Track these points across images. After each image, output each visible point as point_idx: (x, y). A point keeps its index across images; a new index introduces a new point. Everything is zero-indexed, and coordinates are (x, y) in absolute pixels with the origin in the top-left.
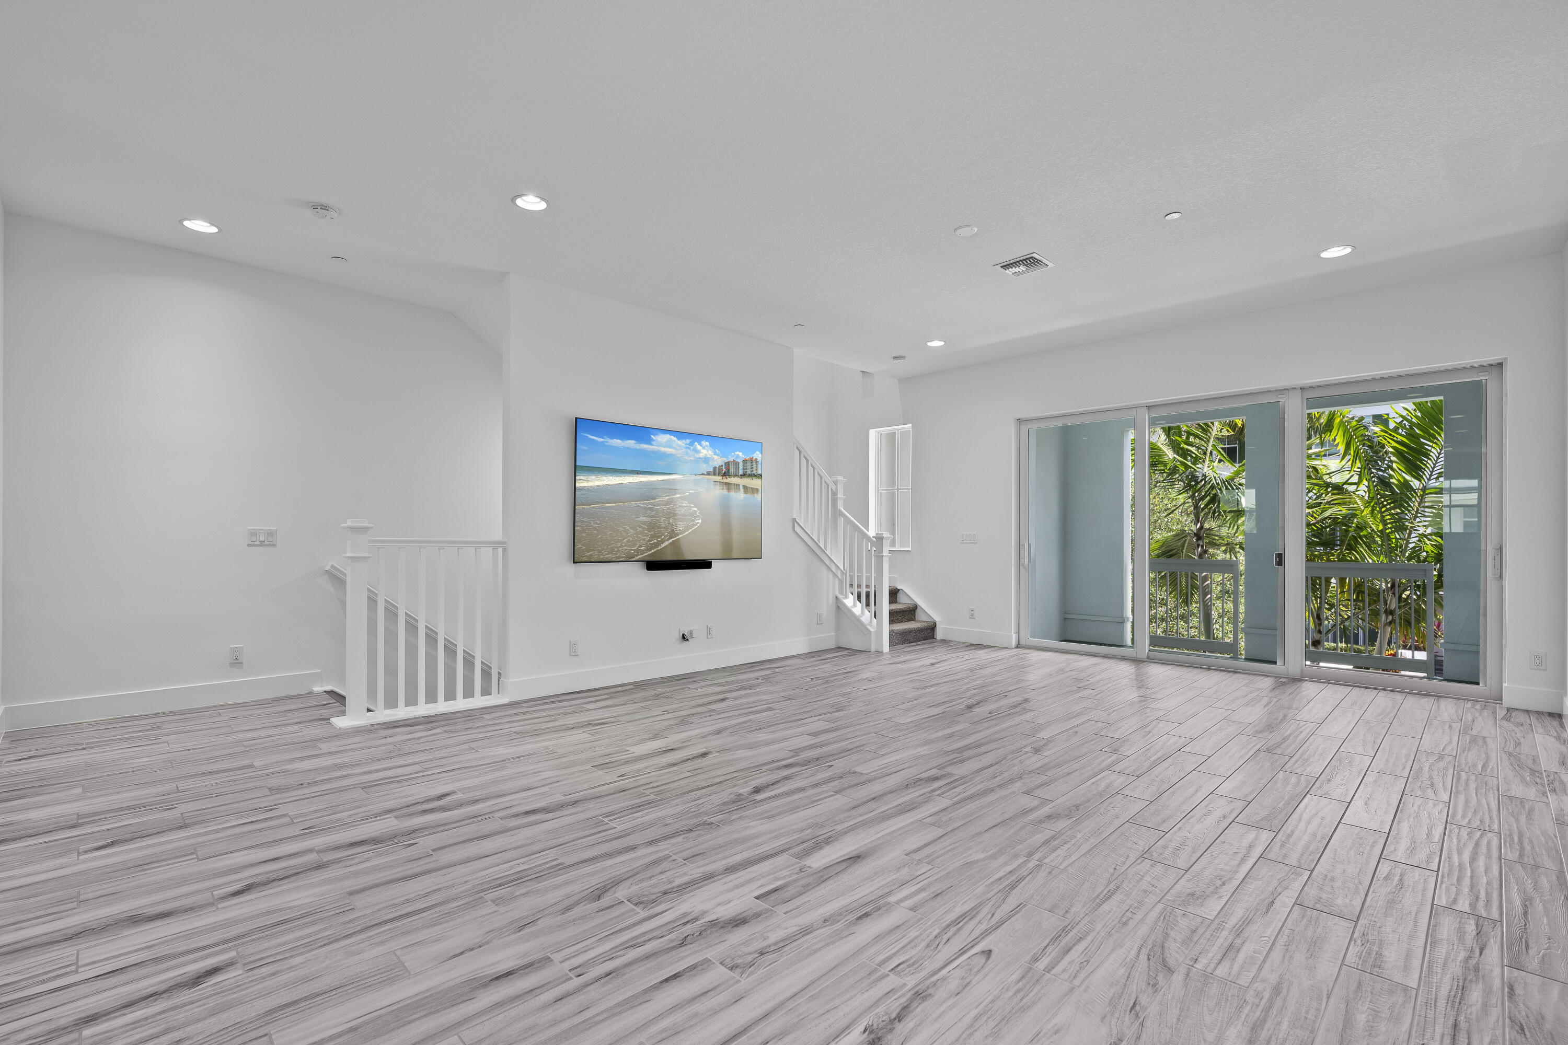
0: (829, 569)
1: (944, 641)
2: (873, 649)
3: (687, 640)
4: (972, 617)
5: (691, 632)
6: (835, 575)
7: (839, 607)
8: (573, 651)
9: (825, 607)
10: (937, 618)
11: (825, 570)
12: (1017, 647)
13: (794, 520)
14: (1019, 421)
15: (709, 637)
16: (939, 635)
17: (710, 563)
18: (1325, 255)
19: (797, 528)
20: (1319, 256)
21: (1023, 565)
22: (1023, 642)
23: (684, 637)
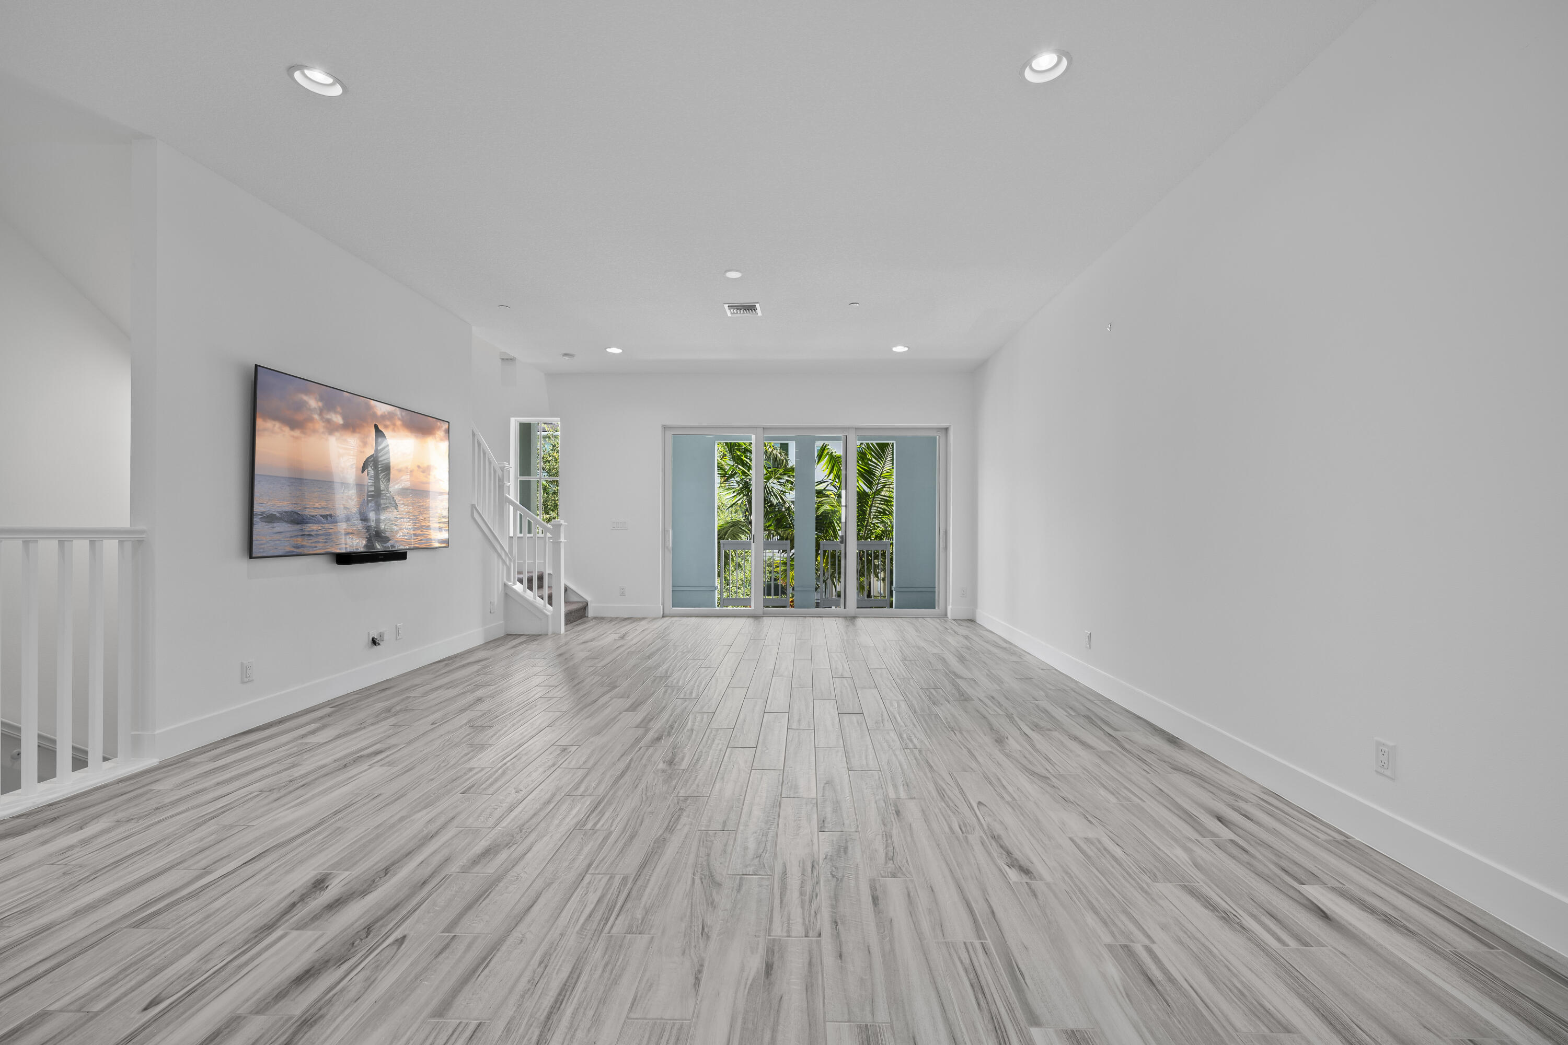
0: (499, 556)
1: (595, 618)
2: (550, 632)
3: (379, 644)
4: (623, 594)
5: (381, 635)
6: (504, 562)
7: (508, 593)
8: (246, 676)
9: (496, 596)
10: (588, 598)
11: (495, 556)
12: (663, 617)
13: (473, 507)
14: (665, 428)
15: (398, 638)
16: (591, 612)
17: (406, 553)
18: (895, 349)
19: (476, 515)
20: (891, 349)
21: (667, 547)
22: (667, 612)
23: (374, 642)
